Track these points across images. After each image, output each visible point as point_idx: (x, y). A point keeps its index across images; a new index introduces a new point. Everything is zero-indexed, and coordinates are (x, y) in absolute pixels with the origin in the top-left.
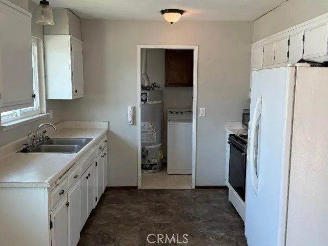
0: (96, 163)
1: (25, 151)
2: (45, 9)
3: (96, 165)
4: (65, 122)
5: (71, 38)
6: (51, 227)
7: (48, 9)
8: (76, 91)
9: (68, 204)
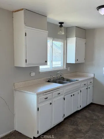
0: (81, 91)
1: (49, 81)
2: (61, 28)
3: (81, 92)
4: (77, 73)
5: (76, 38)
6: (38, 110)
7: (63, 28)
8: (77, 60)
9: (51, 104)
